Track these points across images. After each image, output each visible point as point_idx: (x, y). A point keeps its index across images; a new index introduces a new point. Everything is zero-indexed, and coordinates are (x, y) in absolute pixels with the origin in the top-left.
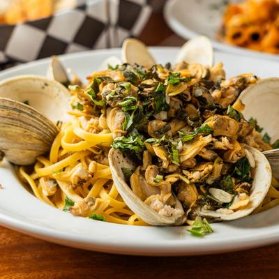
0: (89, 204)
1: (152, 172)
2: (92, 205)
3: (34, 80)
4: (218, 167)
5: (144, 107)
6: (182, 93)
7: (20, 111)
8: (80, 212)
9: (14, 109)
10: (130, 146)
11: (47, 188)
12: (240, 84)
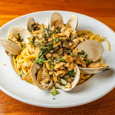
0: (27, 76)
1: (45, 71)
2: (28, 76)
3: (21, 28)
4: (64, 73)
5: (46, 49)
6: (59, 45)
7: (11, 44)
8: (24, 79)
9: (10, 43)
10: (39, 62)
11: (18, 66)
12: (78, 42)
